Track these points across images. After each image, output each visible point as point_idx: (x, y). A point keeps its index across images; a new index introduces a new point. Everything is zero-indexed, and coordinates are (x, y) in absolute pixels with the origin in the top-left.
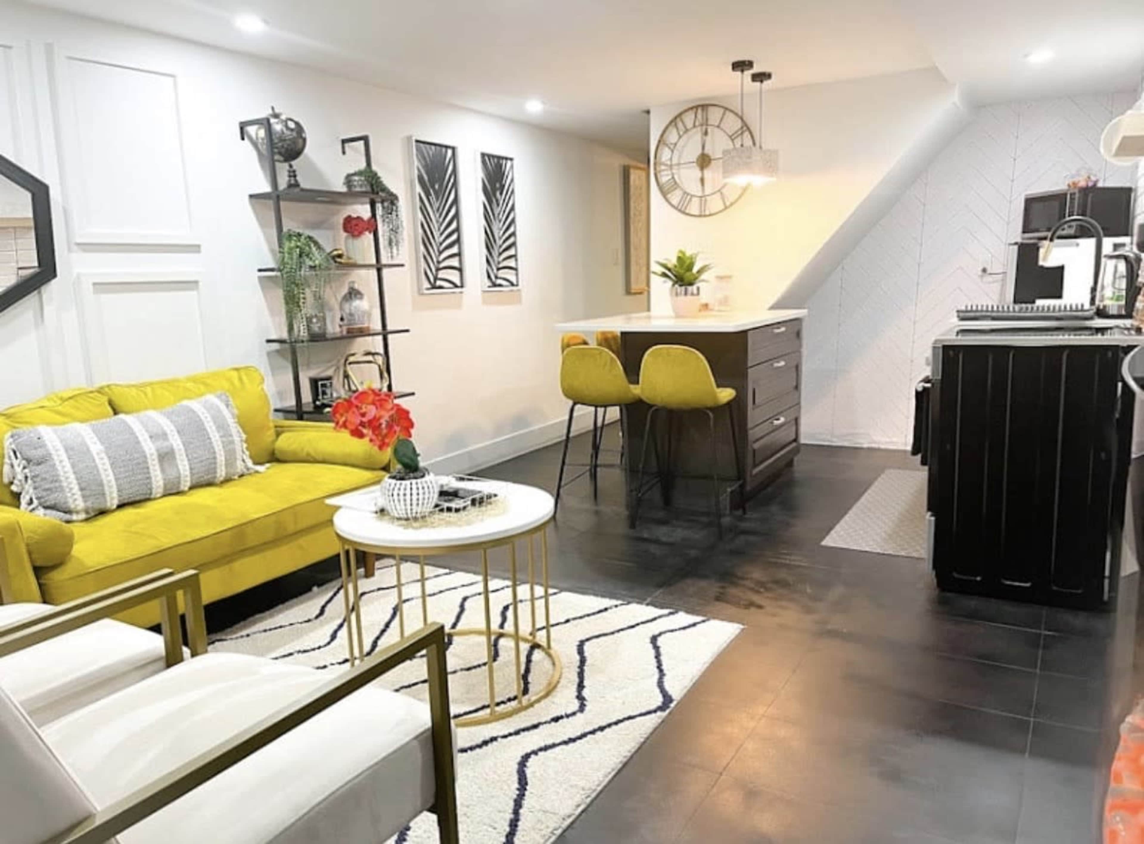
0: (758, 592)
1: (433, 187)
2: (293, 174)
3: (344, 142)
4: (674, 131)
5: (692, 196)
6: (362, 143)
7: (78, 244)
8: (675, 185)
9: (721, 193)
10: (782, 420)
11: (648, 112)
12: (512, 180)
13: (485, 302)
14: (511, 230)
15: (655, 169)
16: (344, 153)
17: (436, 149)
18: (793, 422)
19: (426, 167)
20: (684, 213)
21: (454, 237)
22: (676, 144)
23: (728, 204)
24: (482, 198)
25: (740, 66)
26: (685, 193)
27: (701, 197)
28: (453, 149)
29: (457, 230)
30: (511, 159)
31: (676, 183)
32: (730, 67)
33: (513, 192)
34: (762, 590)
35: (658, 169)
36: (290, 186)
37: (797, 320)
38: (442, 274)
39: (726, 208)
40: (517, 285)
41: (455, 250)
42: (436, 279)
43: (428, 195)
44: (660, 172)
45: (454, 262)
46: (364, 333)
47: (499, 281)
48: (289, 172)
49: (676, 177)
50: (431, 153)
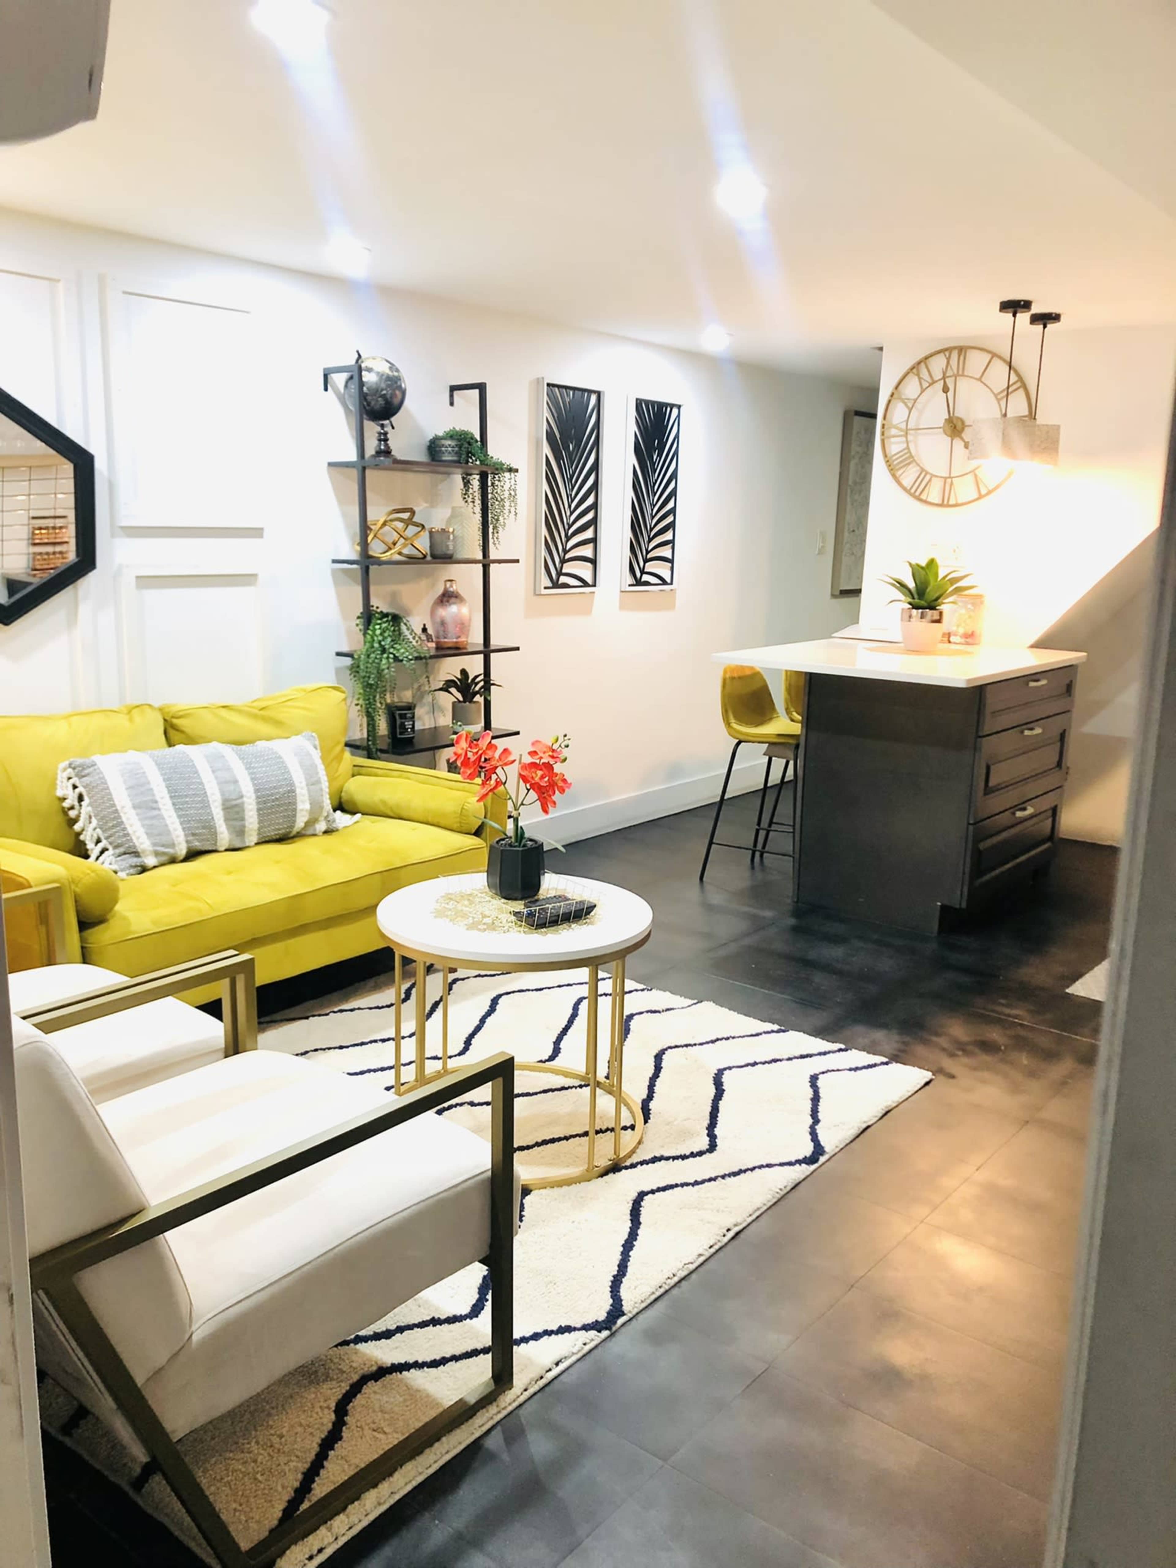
0: (952, 1055)
1: (566, 448)
2: (383, 438)
3: (453, 389)
4: (915, 380)
5: (933, 476)
6: (477, 391)
7: (122, 527)
8: (909, 459)
9: (976, 476)
10: (1030, 811)
11: (881, 349)
12: (677, 436)
13: (622, 607)
14: (671, 505)
15: (883, 434)
16: (452, 404)
17: (574, 394)
18: (1050, 813)
19: (559, 420)
20: (919, 499)
21: (590, 516)
22: (915, 401)
23: (983, 492)
24: (633, 460)
25: (1013, 306)
26: (923, 470)
27: (946, 478)
28: (599, 394)
29: (595, 506)
30: (679, 407)
31: (911, 456)
32: (998, 307)
33: (676, 453)
34: (960, 1053)
35: (886, 434)
36: (379, 453)
37: (1070, 669)
38: (568, 568)
39: (981, 497)
40: (671, 583)
41: (589, 534)
42: (560, 573)
43: (558, 457)
44: (889, 437)
45: (587, 551)
46: (458, 650)
47: (645, 578)
48: (380, 434)
49: (911, 446)
50: (567, 400)
